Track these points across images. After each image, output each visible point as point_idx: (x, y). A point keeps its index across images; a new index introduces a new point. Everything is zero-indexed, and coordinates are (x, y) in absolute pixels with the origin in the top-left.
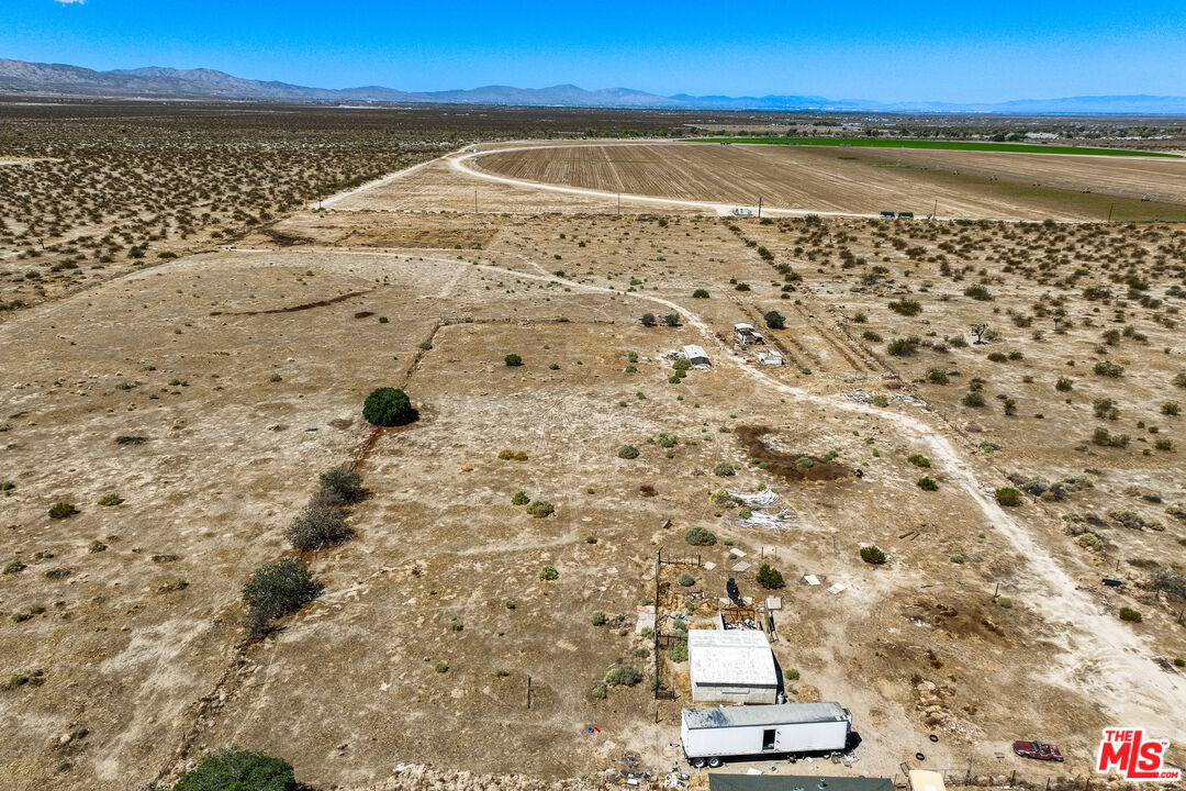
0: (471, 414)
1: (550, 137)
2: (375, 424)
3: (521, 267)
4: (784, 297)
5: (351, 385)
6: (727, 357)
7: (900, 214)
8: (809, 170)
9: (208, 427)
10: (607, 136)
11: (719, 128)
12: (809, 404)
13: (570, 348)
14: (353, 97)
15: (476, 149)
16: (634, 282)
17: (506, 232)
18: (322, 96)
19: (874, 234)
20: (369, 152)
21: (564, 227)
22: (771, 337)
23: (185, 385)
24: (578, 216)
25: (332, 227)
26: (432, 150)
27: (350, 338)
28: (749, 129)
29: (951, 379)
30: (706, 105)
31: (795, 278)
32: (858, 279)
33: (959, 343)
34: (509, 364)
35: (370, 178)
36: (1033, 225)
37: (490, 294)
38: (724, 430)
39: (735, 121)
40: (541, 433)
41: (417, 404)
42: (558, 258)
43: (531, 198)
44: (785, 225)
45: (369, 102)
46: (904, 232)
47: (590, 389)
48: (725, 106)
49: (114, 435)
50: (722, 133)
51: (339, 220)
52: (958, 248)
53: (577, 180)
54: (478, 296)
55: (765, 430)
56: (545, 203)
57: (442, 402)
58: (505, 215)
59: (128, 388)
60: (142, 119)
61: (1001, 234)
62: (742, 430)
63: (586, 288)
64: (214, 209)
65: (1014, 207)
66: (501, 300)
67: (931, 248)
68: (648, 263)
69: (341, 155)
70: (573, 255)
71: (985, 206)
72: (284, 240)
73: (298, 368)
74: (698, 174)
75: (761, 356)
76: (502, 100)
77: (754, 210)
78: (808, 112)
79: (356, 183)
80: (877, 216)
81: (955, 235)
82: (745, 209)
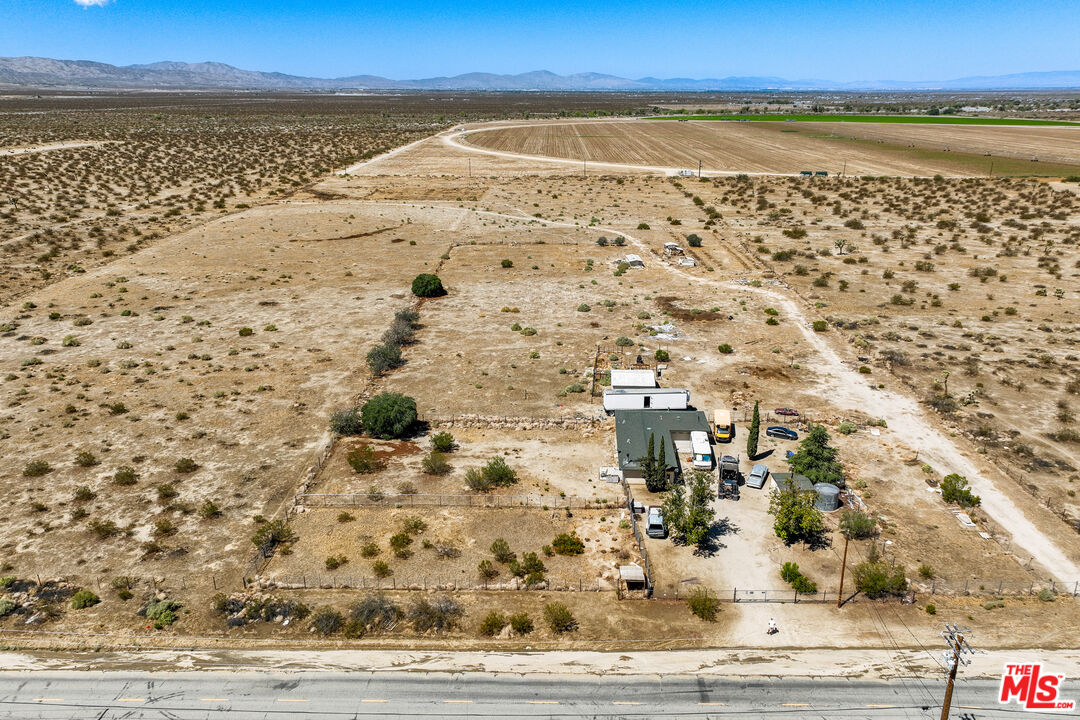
0: (481, 292)
1: (527, 117)
2: (419, 296)
3: (509, 212)
4: (705, 228)
5: (399, 277)
6: (657, 262)
7: (817, 173)
8: (752, 141)
9: (313, 298)
10: (578, 116)
11: (679, 107)
12: (708, 286)
13: (546, 258)
14: (347, 85)
15: (463, 128)
16: (594, 220)
17: (495, 189)
18: (317, 85)
19: (790, 187)
20: (374, 132)
21: (541, 185)
22: (690, 252)
23: (290, 277)
24: (552, 178)
25: (359, 187)
26: (426, 129)
27: (392, 254)
28: (706, 108)
29: (811, 273)
30: (671, 87)
31: (718, 216)
32: (766, 217)
33: (826, 253)
34: (504, 267)
35: (379, 152)
36: (924, 180)
37: (487, 228)
38: (647, 299)
39: (696, 101)
40: (527, 300)
41: (446, 287)
42: (536, 205)
43: (513, 165)
44: (719, 182)
45: (360, 90)
46: (815, 186)
47: (560, 280)
48: (689, 87)
49: (257, 302)
50: (681, 112)
51: (362, 182)
52: (854, 196)
53: (551, 151)
54: (478, 230)
55: (675, 299)
56: (525, 169)
57: (461, 286)
58: (494, 178)
59: (254, 279)
60: (169, 108)
61: (895, 186)
62: (660, 299)
63: (557, 224)
64: (263, 176)
65: (917, 167)
66: (494, 232)
67: (832, 196)
68: (606, 208)
69: (351, 135)
70: (547, 203)
71: (892, 167)
72: (325, 196)
73: (361, 269)
74: (654, 146)
75: (680, 261)
76: (483, 86)
77: (696, 172)
78: (765, 92)
79: (369, 156)
80: (797, 175)
81: (857, 187)
82: (688, 171)
